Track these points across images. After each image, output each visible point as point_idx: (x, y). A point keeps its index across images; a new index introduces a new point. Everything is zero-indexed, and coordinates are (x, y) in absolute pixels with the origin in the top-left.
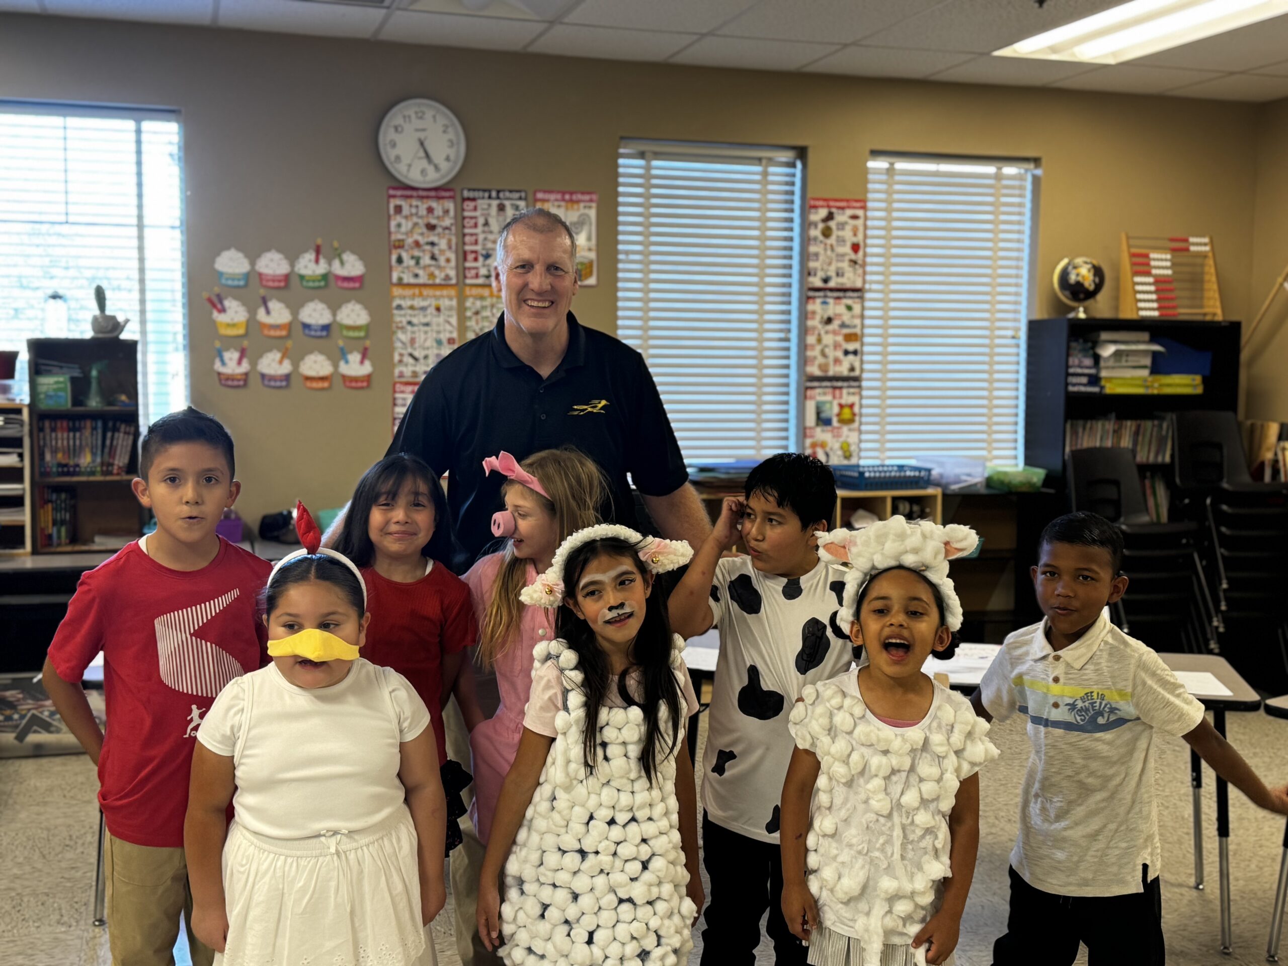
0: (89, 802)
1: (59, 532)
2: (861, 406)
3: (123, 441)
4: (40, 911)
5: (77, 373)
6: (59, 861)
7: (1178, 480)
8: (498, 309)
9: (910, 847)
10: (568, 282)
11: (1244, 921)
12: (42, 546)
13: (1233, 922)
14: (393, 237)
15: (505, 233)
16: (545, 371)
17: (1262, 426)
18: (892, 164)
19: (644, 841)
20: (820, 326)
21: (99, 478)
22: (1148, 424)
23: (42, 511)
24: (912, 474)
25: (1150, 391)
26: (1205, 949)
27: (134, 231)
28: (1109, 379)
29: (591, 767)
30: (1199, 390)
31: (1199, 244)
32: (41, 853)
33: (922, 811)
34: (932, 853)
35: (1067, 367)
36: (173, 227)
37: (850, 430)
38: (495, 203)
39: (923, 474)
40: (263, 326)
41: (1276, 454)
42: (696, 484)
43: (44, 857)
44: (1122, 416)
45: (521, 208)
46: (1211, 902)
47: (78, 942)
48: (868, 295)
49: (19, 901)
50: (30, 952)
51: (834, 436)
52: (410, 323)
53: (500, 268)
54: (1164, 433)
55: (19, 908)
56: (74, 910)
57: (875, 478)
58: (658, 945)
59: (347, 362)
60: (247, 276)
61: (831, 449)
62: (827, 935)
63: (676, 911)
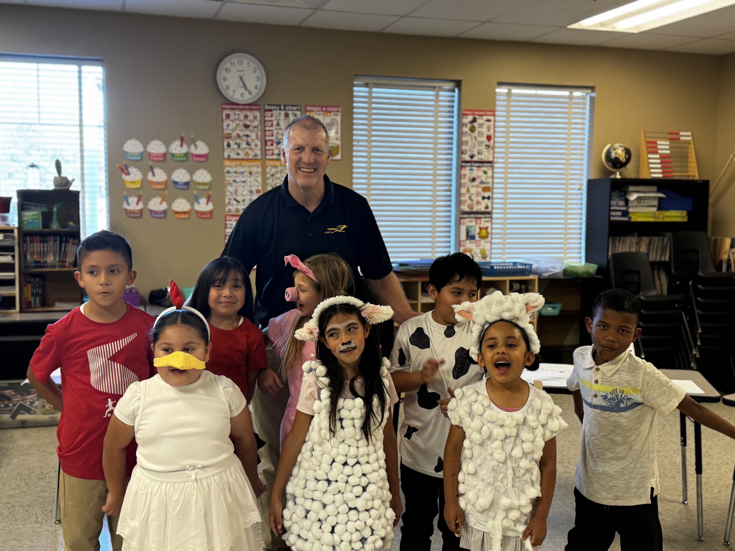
0: (53, 453)
1: (35, 300)
2: (492, 229)
3: (71, 248)
4: (25, 515)
5: (45, 210)
6: (36, 487)
7: (673, 271)
8: (285, 173)
9: (518, 480)
10: (324, 157)
11: (710, 522)
12: (25, 308)
13: (704, 522)
14: (225, 132)
15: (288, 130)
16: (311, 209)
17: (721, 240)
18: (510, 90)
19: (364, 475)
20: (468, 183)
21: (58, 269)
22: (656, 239)
23: (25, 288)
24: (521, 267)
25: (657, 220)
26: (688, 538)
27: (77, 129)
28: (634, 213)
29: (334, 432)
30: (685, 220)
31: (686, 136)
32: (25, 482)
33: (524, 460)
34: (530, 483)
35: (610, 206)
36: (99, 127)
37: (486, 242)
38: (283, 113)
39: (527, 267)
40: (151, 183)
41: (729, 256)
42: (397, 273)
43: (27, 484)
44: (641, 234)
45: (298, 115)
46: (692, 511)
47: (47, 533)
48: (496, 165)
49: (13, 510)
50: (19, 538)
51: (476, 246)
52: (234, 181)
53: (285, 150)
54: (665, 244)
55: (13, 514)
56: (44, 515)
57: (500, 269)
58: (372, 534)
59: (199, 203)
60: (142, 154)
61: (475, 253)
62: (471, 531)
63: (383, 516)
